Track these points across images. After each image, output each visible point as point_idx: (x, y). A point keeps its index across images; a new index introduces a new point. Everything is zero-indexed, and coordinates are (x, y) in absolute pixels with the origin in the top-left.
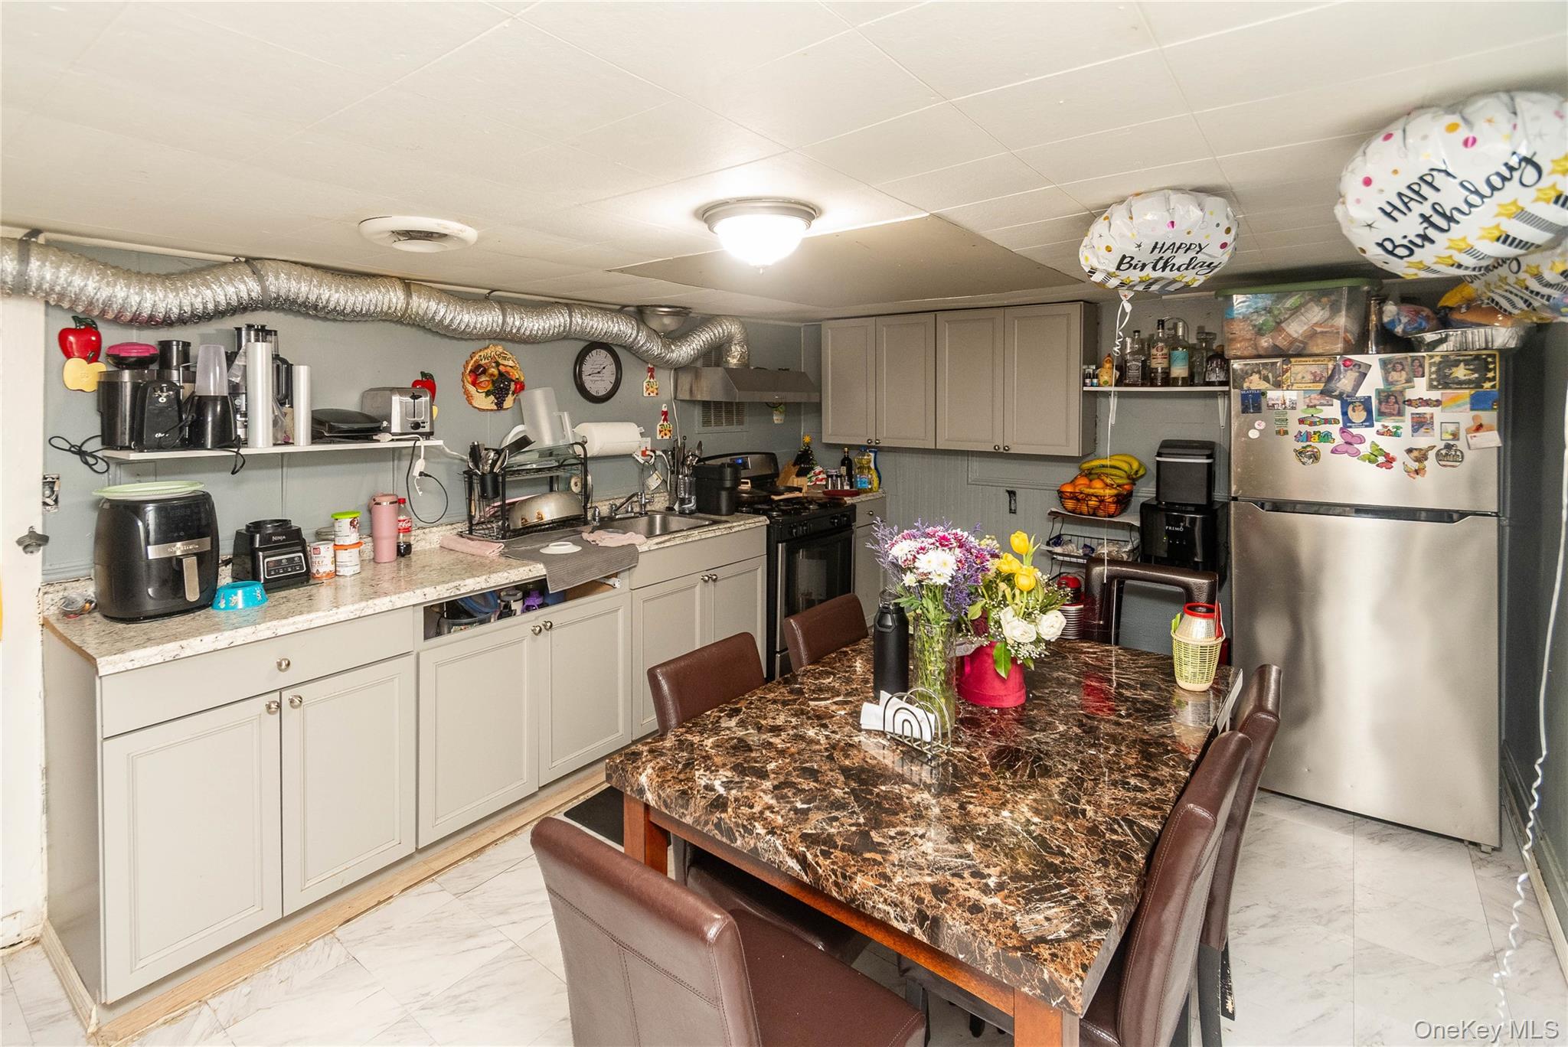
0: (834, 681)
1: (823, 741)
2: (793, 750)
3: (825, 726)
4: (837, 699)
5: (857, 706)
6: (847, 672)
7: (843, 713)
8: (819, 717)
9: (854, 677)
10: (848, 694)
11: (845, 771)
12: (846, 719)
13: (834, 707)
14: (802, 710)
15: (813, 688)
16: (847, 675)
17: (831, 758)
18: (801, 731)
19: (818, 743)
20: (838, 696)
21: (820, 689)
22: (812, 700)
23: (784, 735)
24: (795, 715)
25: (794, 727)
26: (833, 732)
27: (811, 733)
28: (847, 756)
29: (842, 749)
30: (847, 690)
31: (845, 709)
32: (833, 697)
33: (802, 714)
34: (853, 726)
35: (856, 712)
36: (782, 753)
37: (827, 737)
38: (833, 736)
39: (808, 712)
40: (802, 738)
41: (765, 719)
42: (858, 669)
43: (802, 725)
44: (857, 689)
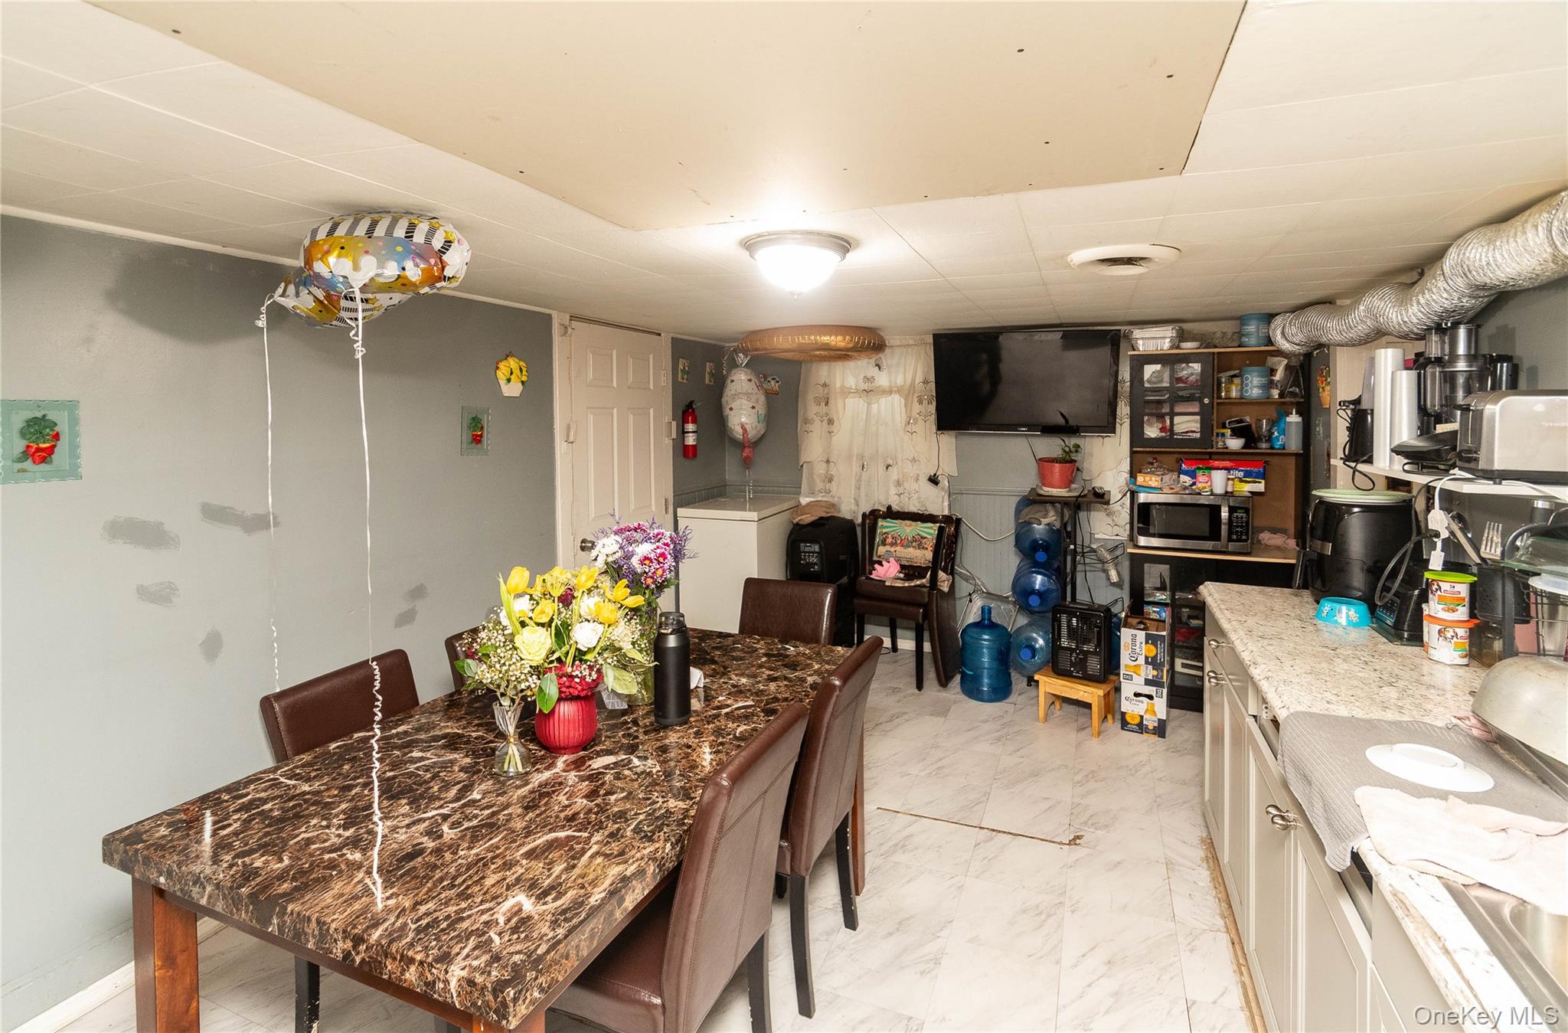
0: (735, 730)
1: (733, 676)
2: (754, 669)
3: (734, 686)
4: (727, 710)
5: (708, 706)
6: (722, 744)
7: (720, 698)
8: (741, 692)
9: (712, 738)
10: (717, 716)
11: (714, 662)
12: (717, 694)
13: (729, 702)
14: (758, 696)
15: (755, 718)
16: (721, 740)
17: (725, 668)
18: (752, 681)
19: (736, 675)
20: (727, 714)
21: (747, 717)
22: (751, 706)
23: (765, 676)
24: (762, 691)
25: (759, 682)
26: (726, 683)
27: (744, 680)
28: (714, 670)
29: (718, 673)
30: (719, 721)
31: (719, 702)
32: (732, 712)
33: (756, 693)
34: (710, 689)
35: (709, 700)
36: (761, 666)
37: (730, 679)
38: (726, 680)
39: (751, 695)
40: (749, 676)
41: (786, 685)
42: (707, 750)
43: (753, 685)
44: (708, 723)
